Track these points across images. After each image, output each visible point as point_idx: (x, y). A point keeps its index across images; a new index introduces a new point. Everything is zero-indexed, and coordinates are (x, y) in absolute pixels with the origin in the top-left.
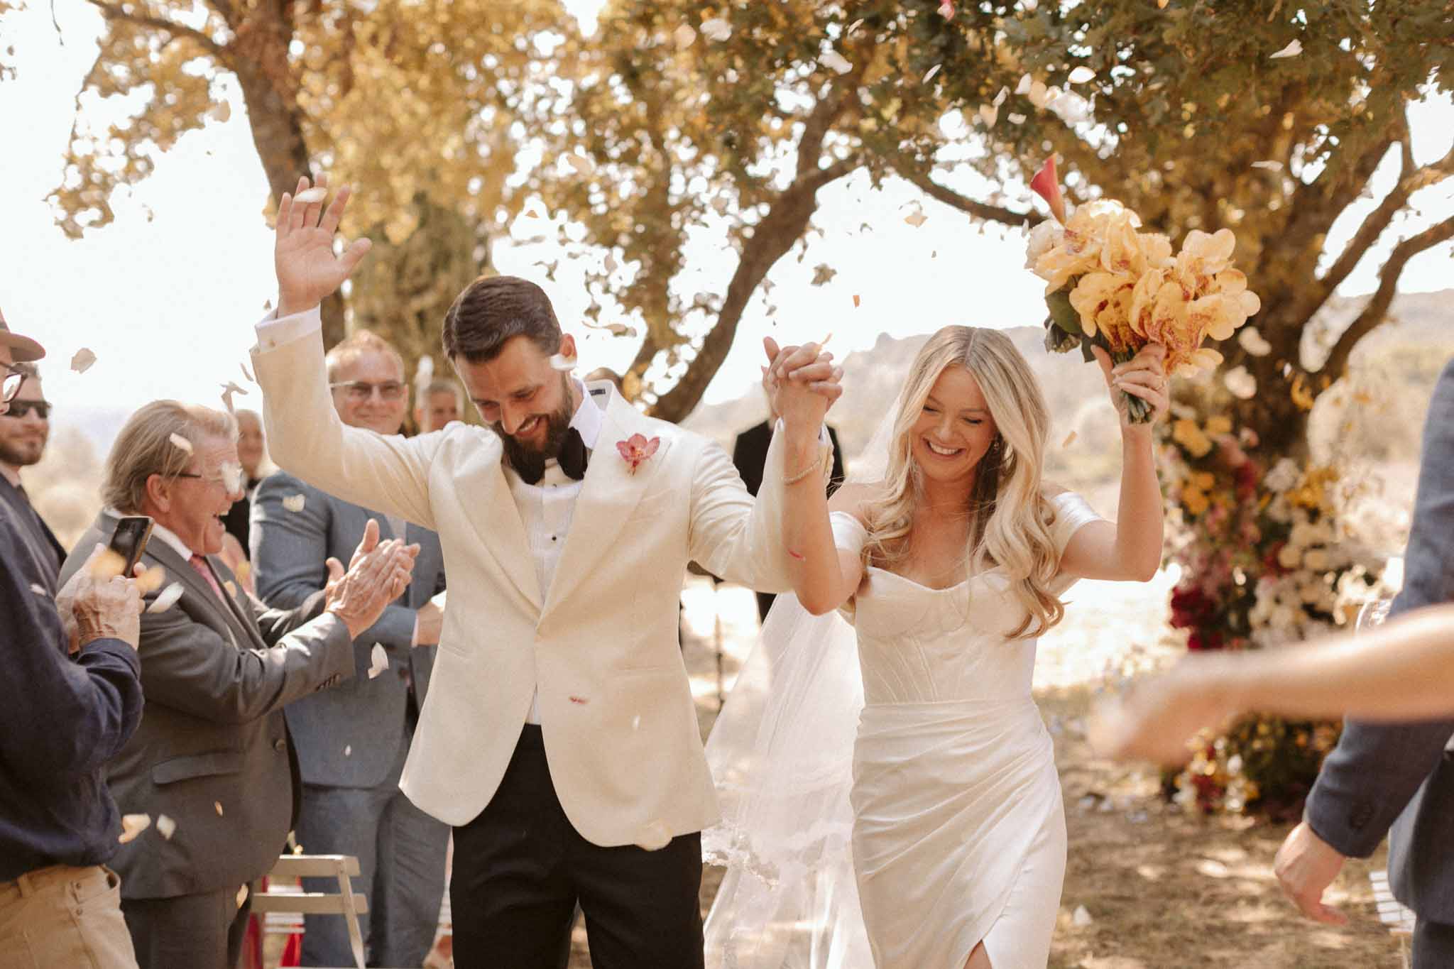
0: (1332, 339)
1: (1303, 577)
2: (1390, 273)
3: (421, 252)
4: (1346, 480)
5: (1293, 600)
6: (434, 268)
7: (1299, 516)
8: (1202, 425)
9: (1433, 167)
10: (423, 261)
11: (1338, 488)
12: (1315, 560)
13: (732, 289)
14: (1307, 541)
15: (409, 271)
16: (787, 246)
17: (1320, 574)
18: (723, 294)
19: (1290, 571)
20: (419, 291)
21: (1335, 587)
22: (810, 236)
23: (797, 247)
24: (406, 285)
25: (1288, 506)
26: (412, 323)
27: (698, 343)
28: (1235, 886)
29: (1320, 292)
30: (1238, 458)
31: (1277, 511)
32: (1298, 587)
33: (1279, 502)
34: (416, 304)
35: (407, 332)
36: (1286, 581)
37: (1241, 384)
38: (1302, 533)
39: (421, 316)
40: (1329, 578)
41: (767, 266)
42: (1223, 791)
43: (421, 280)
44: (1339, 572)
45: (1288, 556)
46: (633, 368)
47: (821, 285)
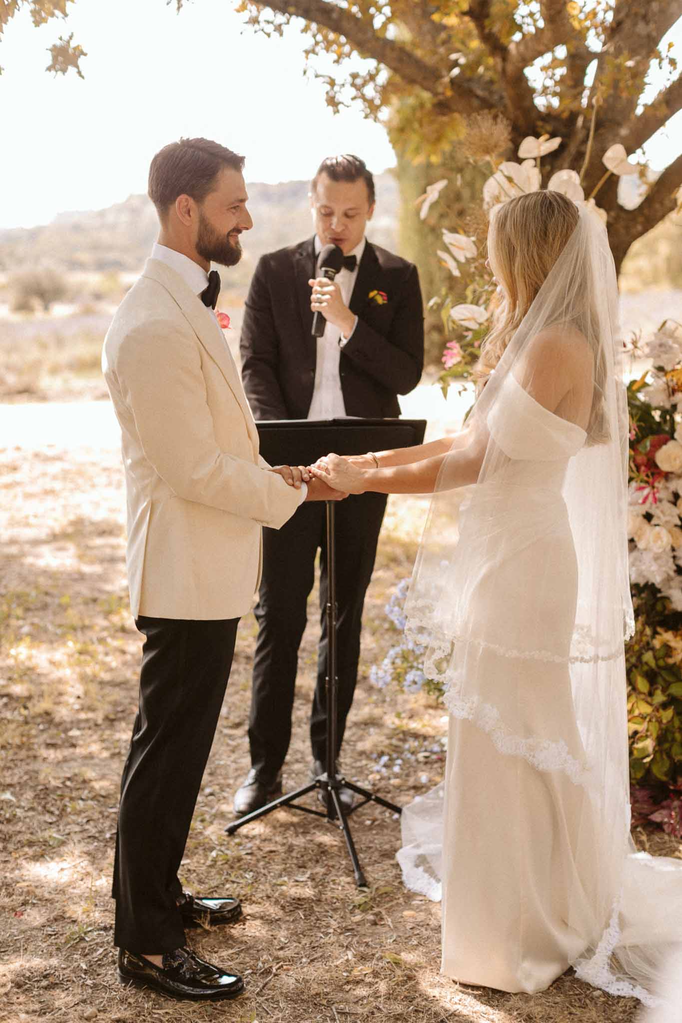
47: (64, 71)
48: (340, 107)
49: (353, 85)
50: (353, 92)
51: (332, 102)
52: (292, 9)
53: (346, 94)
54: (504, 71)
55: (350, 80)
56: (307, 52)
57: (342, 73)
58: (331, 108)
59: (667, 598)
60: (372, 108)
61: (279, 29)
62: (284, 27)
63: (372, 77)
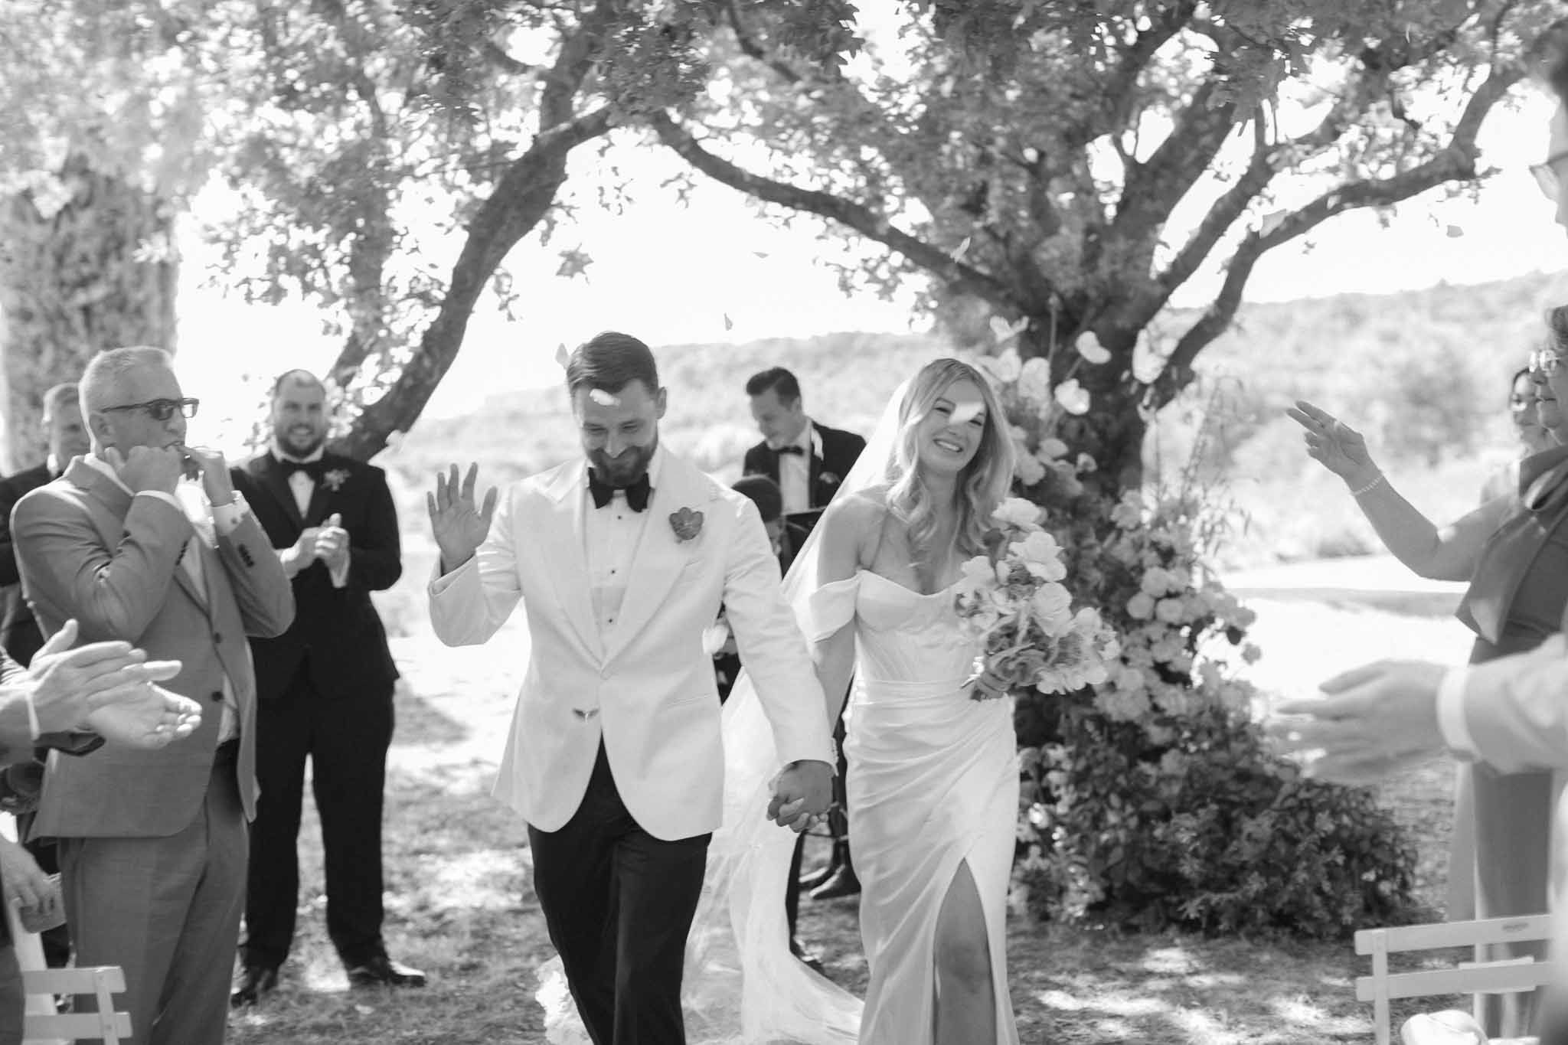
0: (1169, 346)
1: (1155, 631)
2: (1239, 270)
3: (87, 235)
4: (1204, 514)
5: (1143, 658)
6: (104, 256)
7: (1150, 557)
8: (1034, 449)
9: (1300, 141)
10: (90, 247)
11: (1196, 525)
12: (1170, 611)
13: (458, 273)
14: (1160, 589)
15: (73, 257)
16: (528, 225)
17: (1175, 627)
18: (447, 280)
19: (1141, 623)
20: (84, 283)
21: (1191, 644)
22: (558, 214)
23: (541, 225)
24: (69, 274)
25: (1138, 546)
26: (78, 320)
27: (416, 340)
28: (1092, 1026)
29: (1158, 290)
30: (1077, 488)
31: (1123, 551)
32: (1149, 643)
33: (1125, 541)
34: (81, 298)
35: (71, 331)
36: (1136, 637)
37: (1075, 399)
38: (1155, 579)
39: (86, 310)
40: (1185, 631)
41: (504, 248)
42: (1062, 891)
43: (86, 270)
44: (1198, 626)
45: (1138, 607)
46: (334, 373)
47: (572, 275)
48: (853, 292)
49: (865, 269)
50: (866, 276)
51: (845, 286)
52: (799, 205)
53: (859, 278)
54: (1008, 257)
55: (861, 264)
56: (819, 238)
57: (852, 261)
58: (844, 294)
59: (1146, 734)
60: (887, 290)
61: (787, 223)
62: (791, 221)
63: (884, 259)
